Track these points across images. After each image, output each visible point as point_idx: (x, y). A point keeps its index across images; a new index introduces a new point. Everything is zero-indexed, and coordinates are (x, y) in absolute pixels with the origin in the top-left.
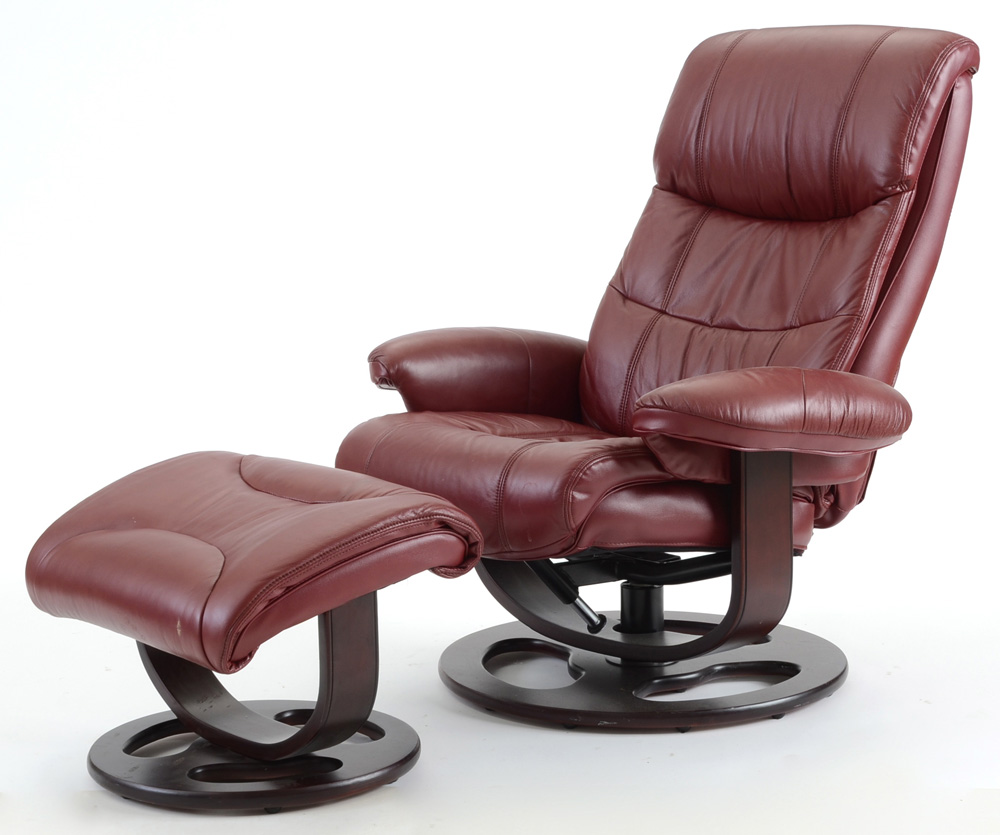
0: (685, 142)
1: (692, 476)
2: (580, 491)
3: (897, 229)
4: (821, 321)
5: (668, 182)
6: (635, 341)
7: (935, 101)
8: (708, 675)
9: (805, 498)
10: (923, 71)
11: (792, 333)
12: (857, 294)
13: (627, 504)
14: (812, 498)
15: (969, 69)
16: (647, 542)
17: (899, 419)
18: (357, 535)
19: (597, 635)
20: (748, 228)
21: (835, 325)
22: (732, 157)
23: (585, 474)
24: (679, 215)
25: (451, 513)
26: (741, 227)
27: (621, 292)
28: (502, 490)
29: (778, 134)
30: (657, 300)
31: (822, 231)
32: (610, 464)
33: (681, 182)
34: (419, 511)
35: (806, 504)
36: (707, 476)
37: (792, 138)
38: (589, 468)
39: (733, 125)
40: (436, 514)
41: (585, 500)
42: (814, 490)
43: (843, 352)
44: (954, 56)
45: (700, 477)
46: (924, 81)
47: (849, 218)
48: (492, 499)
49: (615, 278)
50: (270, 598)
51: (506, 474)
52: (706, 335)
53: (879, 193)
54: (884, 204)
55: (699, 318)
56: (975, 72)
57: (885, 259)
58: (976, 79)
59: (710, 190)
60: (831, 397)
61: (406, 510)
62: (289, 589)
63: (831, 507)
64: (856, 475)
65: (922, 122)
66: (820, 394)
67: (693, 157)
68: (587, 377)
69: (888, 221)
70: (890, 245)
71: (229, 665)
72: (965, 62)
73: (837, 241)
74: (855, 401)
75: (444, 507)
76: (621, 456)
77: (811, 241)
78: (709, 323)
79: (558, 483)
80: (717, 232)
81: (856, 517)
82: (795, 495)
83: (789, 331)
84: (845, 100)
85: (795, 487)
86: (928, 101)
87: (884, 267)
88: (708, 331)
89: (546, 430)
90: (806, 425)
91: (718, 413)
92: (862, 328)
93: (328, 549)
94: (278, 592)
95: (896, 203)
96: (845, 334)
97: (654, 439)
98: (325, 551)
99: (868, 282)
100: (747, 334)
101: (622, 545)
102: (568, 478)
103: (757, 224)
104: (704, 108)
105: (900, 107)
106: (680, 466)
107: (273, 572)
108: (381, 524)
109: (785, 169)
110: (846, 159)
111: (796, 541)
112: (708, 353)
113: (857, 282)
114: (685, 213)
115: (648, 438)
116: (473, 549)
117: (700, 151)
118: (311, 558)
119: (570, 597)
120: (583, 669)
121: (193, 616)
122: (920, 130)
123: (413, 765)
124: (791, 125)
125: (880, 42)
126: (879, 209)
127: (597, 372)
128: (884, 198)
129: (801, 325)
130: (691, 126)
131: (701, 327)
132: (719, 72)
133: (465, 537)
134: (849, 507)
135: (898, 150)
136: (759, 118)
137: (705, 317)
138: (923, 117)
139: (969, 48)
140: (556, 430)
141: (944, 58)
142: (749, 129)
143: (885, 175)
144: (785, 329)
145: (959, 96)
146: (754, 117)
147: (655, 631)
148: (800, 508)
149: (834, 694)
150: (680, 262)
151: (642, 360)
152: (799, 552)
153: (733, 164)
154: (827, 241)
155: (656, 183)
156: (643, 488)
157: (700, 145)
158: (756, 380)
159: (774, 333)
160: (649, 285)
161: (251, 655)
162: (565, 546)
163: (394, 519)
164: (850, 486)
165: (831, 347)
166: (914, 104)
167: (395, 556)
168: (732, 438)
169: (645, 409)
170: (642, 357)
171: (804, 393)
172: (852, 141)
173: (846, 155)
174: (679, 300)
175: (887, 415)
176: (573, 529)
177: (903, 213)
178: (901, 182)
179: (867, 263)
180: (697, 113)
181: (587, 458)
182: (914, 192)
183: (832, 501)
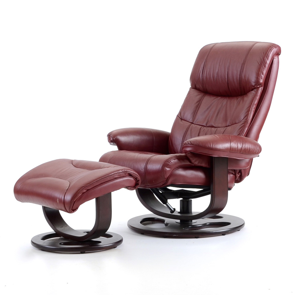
0: (199, 74)
1: (199, 165)
2: (168, 168)
3: (258, 97)
4: (236, 123)
5: (194, 86)
6: (184, 132)
7: (268, 62)
8: (205, 226)
9: (232, 173)
10: (265, 54)
11: (229, 127)
12: (247, 116)
13: (181, 172)
14: (234, 173)
15: (278, 54)
16: (187, 183)
17: (258, 150)
18: (106, 176)
19: (173, 214)
20: (216, 99)
21: (241, 124)
22: (212, 78)
23: (169, 163)
24: (197, 96)
25: (132, 172)
26: (215, 99)
27: (180, 118)
28: (146, 168)
29: (225, 72)
30: (191, 120)
31: (237, 99)
32: (176, 160)
33: (198, 86)
34: (123, 170)
35: (232, 175)
36: (203, 165)
37: (229, 73)
38: (170, 161)
39: (212, 70)
40: (128, 172)
41: (169, 170)
42: (235, 171)
43: (242, 132)
44: (273, 49)
45: (202, 165)
46: (265, 56)
47: (245, 96)
48: (143, 171)
49: (179, 114)
50: (83, 192)
51: (147, 164)
52: (204, 129)
53: (253, 87)
54: (255, 91)
55: (203, 125)
56: (280, 55)
57: (254, 106)
58: (280, 56)
59: (206, 88)
60: (238, 142)
61: (120, 170)
62: (88, 190)
63: (239, 176)
64: (247, 166)
65: (265, 68)
66: (235, 141)
67: (201, 79)
68: (171, 142)
69: (255, 95)
70: (256, 102)
71: (72, 210)
72: (277, 51)
73: (241, 102)
74: (245, 144)
75: (130, 170)
76: (179, 158)
77: (235, 102)
78: (206, 126)
79: (161, 165)
80: (208, 100)
81: (246, 180)
82: (229, 172)
84: (244, 61)
85: (229, 170)
86: (266, 62)
87: (254, 108)
90: (231, 150)
91: (206, 145)
92: (248, 125)
93: (98, 180)
94: (85, 191)
95: (258, 90)
96: (243, 127)
97: (189, 154)
98: (97, 180)
99: (250, 112)
100: (216, 128)
101: (179, 184)
102: (164, 164)
103: (219, 98)
104: (204, 65)
105: (258, 63)
106: (196, 162)
107: (84, 185)
108: (113, 174)
109: (227, 82)
110: (244, 78)
111: (229, 185)
112: (205, 134)
113: (247, 112)
114: (199, 95)
115: (187, 153)
116: (138, 182)
117: (203, 77)
118: (94, 182)
119: (165, 202)
120: (169, 224)
121: (62, 198)
122: (264, 70)
123: (121, 243)
124: (228, 69)
125: (253, 45)
126: (253, 92)
127: (173, 140)
128: (254, 89)
129: (231, 125)
130: (200, 70)
131: (203, 127)
132: (208, 54)
133: (136, 179)
134: (245, 177)
135: (258, 75)
136: (220, 67)
137: (204, 124)
138: (265, 66)
139: (278, 48)
141: (271, 50)
142: (217, 71)
143: (254, 82)
144: (227, 126)
145: (275, 61)
146: (218, 67)
147: (190, 213)
148: (230, 176)
150: (197, 109)
151: (186, 137)
152: (230, 189)
153: (212, 80)
154: (239, 101)
155: (191, 87)
156: (186, 168)
157: (203, 75)
158: (217, 137)
159: (224, 128)
160: (188, 116)
161: (77, 208)
162: (163, 183)
163: (116, 172)
164: (245, 170)
165: (239, 130)
166: (262, 63)
167: (116, 183)
168: (210, 153)
169: (186, 145)
170: (186, 136)
171: (230, 141)
172: (246, 73)
173: (244, 77)
174: (197, 120)
175: (254, 148)
176: (166, 178)
177: (260, 93)
178: (259, 84)
179: (250, 107)
180: (202, 66)
181: (170, 158)
182: (263, 87)
183: (240, 175)
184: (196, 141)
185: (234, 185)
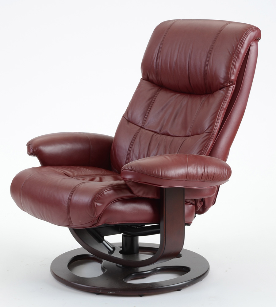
0: (152, 62)
1: (144, 196)
2: (99, 203)
3: (228, 100)
4: (199, 134)
5: (146, 77)
6: (131, 139)
7: (243, 51)
8: (155, 271)
9: (191, 203)
10: (238, 40)
11: (188, 138)
12: (212, 124)
13: (119, 207)
14: (194, 203)
15: (257, 38)
16: (127, 222)
17: (226, 174)
19: (112, 255)
20: (174, 97)
21: (204, 136)
22: (169, 69)
23: (101, 196)
24: (150, 90)
26: (172, 96)
27: (127, 119)
28: (70, 201)
29: (185, 60)
30: (140, 123)
31: (201, 98)
32: (111, 192)
33: (150, 77)
35: (191, 206)
36: (150, 196)
37: (190, 63)
38: (103, 193)
39: (169, 56)
41: (101, 206)
42: (195, 200)
43: (206, 147)
44: (250, 34)
45: (148, 196)
46: (239, 43)
47: (211, 94)
48: (66, 205)
49: (125, 113)
51: (71, 195)
52: (158, 137)
53: (222, 86)
54: (223, 90)
55: (155, 131)
56: (259, 40)
57: (223, 111)
58: (260, 43)
59: (161, 81)
60: (198, 166)
63: (202, 207)
64: (211, 194)
65: (238, 59)
66: (193, 165)
67: (155, 68)
68: (113, 152)
69: (225, 97)
70: (225, 106)
72: (255, 35)
73: (206, 104)
74: (207, 167)
76: (116, 188)
77: (197, 102)
78: (159, 132)
79: (90, 199)
80: (164, 97)
82: (185, 202)
83: (187, 137)
84: (210, 49)
85: (186, 199)
86: (240, 51)
87: (223, 114)
88: (158, 136)
89: (95, 174)
90: (187, 177)
91: (153, 173)
92: (214, 138)
95: (228, 90)
96: (208, 140)
99: (216, 120)
100: (172, 137)
102: (94, 197)
103: (178, 95)
104: (159, 49)
105: (229, 53)
106: (139, 192)
109: (188, 75)
111: (186, 220)
112: (157, 145)
113: (212, 120)
114: (152, 89)
115: (127, 182)
117: (157, 66)
119: (101, 240)
120: (106, 269)
122: (237, 62)
124: (190, 58)
125: (223, 27)
126: (221, 92)
127: (117, 150)
128: (223, 88)
129: (192, 135)
130: (154, 56)
131: (156, 134)
132: (165, 35)
134: (209, 206)
135: (228, 70)
136: (179, 54)
137: (158, 130)
138: (238, 57)
139: (256, 31)
140: (99, 173)
141: (246, 35)
142: (175, 59)
143: (223, 79)
144: (186, 136)
145: (253, 49)
146: (177, 54)
147: (135, 254)
148: (189, 207)
149: (203, 280)
150: (149, 108)
152: (189, 224)
153: (169, 72)
155: (142, 77)
157: (158, 64)
159: (182, 138)
160: (138, 116)
164: (209, 199)
166: (235, 52)
168: (158, 183)
169: (125, 170)
170: (134, 145)
171: (187, 165)
172: (212, 65)
173: (209, 71)
174: (149, 123)
175: (221, 173)
176: (96, 217)
177: (230, 94)
178: (230, 82)
179: (216, 112)
180: (157, 51)
181: (102, 189)
182: (235, 85)
183: (202, 204)
184: (139, 165)
185: (195, 216)
